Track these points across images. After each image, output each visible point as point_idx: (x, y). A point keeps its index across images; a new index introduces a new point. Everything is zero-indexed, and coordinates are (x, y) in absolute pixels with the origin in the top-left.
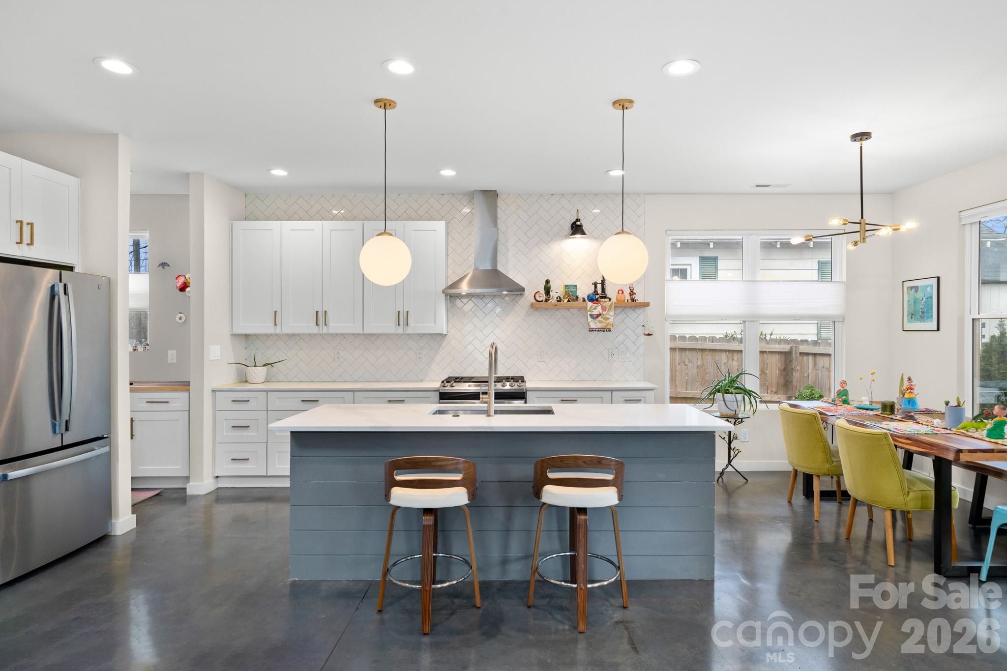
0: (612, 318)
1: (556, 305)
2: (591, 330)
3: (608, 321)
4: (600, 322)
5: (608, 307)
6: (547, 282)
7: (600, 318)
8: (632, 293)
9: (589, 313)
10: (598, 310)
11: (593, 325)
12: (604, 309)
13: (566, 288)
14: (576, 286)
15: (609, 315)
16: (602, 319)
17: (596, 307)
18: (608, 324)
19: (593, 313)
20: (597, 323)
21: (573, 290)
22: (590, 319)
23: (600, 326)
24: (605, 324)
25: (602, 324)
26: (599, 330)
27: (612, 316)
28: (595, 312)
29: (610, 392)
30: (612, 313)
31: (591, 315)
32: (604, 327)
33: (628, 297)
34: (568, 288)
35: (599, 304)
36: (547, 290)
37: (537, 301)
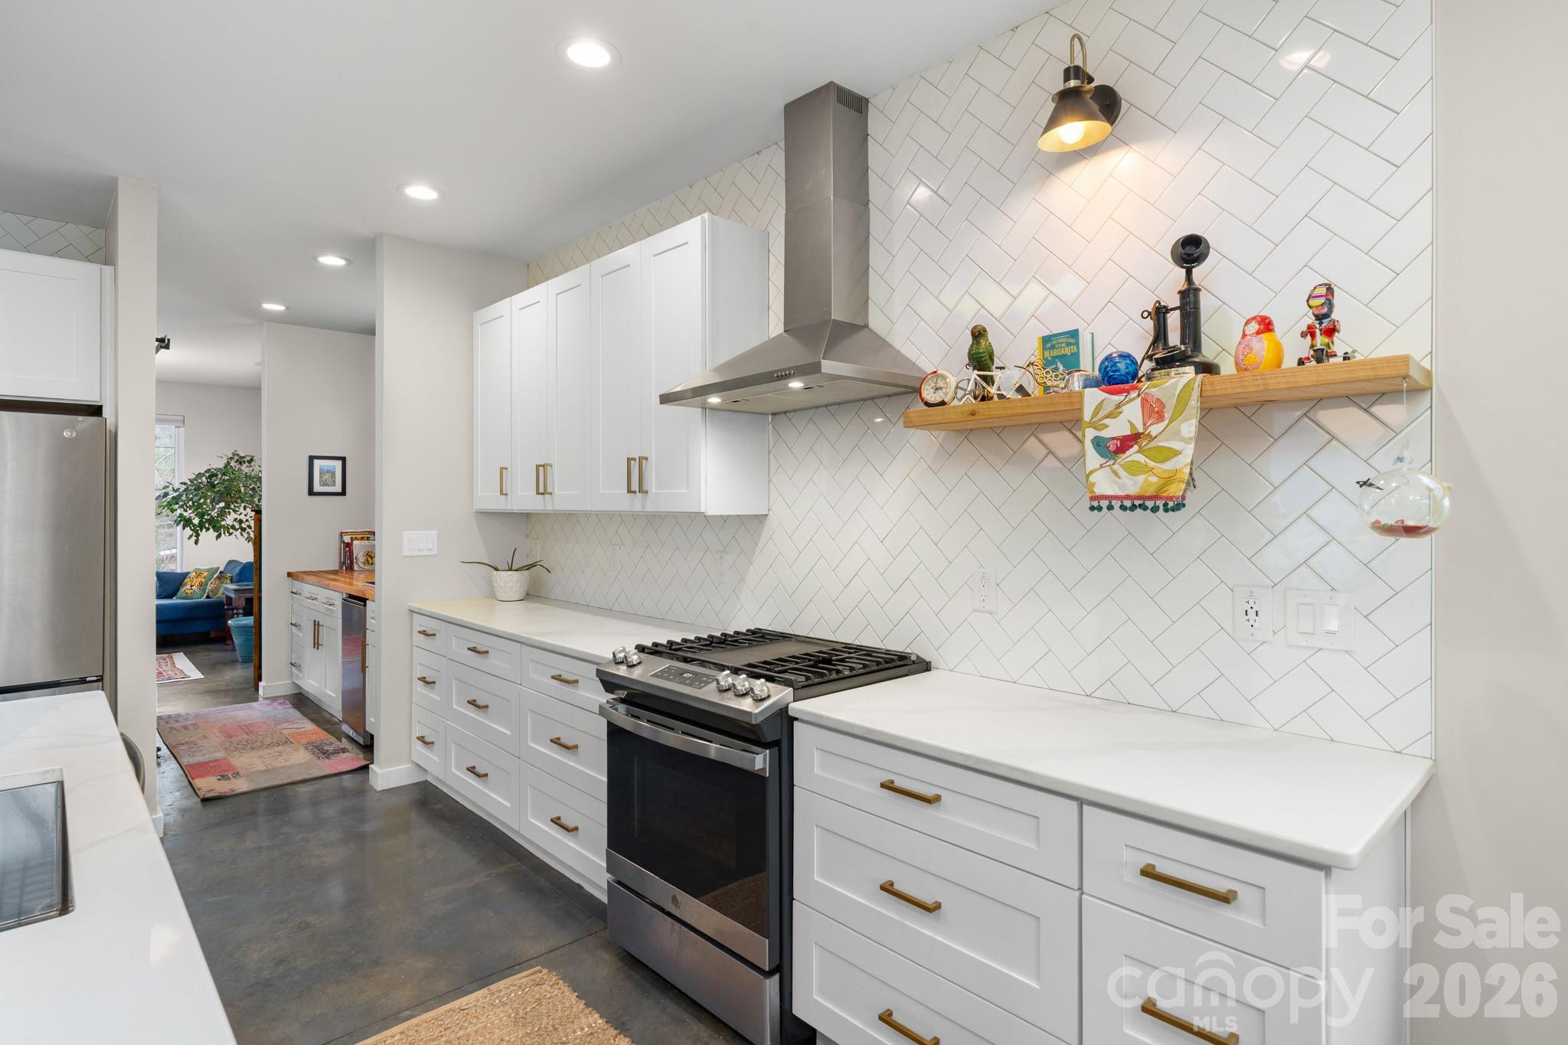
0: (1189, 451)
1: (973, 414)
2: (1098, 504)
3: (1169, 466)
4: (1133, 469)
5: (1170, 406)
6: (978, 334)
7: (1133, 454)
8: (1324, 324)
9: (1090, 434)
10: (1130, 415)
11: (1105, 484)
12: (1154, 411)
13: (1044, 349)
14: (1074, 334)
15: (1177, 435)
16: (1140, 458)
17: (1118, 406)
18: (1169, 480)
19: (1106, 434)
20: (1122, 473)
21: (1067, 351)
22: (1093, 459)
23: (1132, 485)
24: (1153, 479)
25: (1141, 478)
26: (1136, 503)
27: (1187, 441)
28: (1117, 428)
29: (1075, 805)
30: (1189, 427)
31: (1098, 443)
32: (1150, 492)
33: (1295, 347)
34: (1053, 347)
35: (1134, 394)
36: (981, 360)
37: (927, 404)
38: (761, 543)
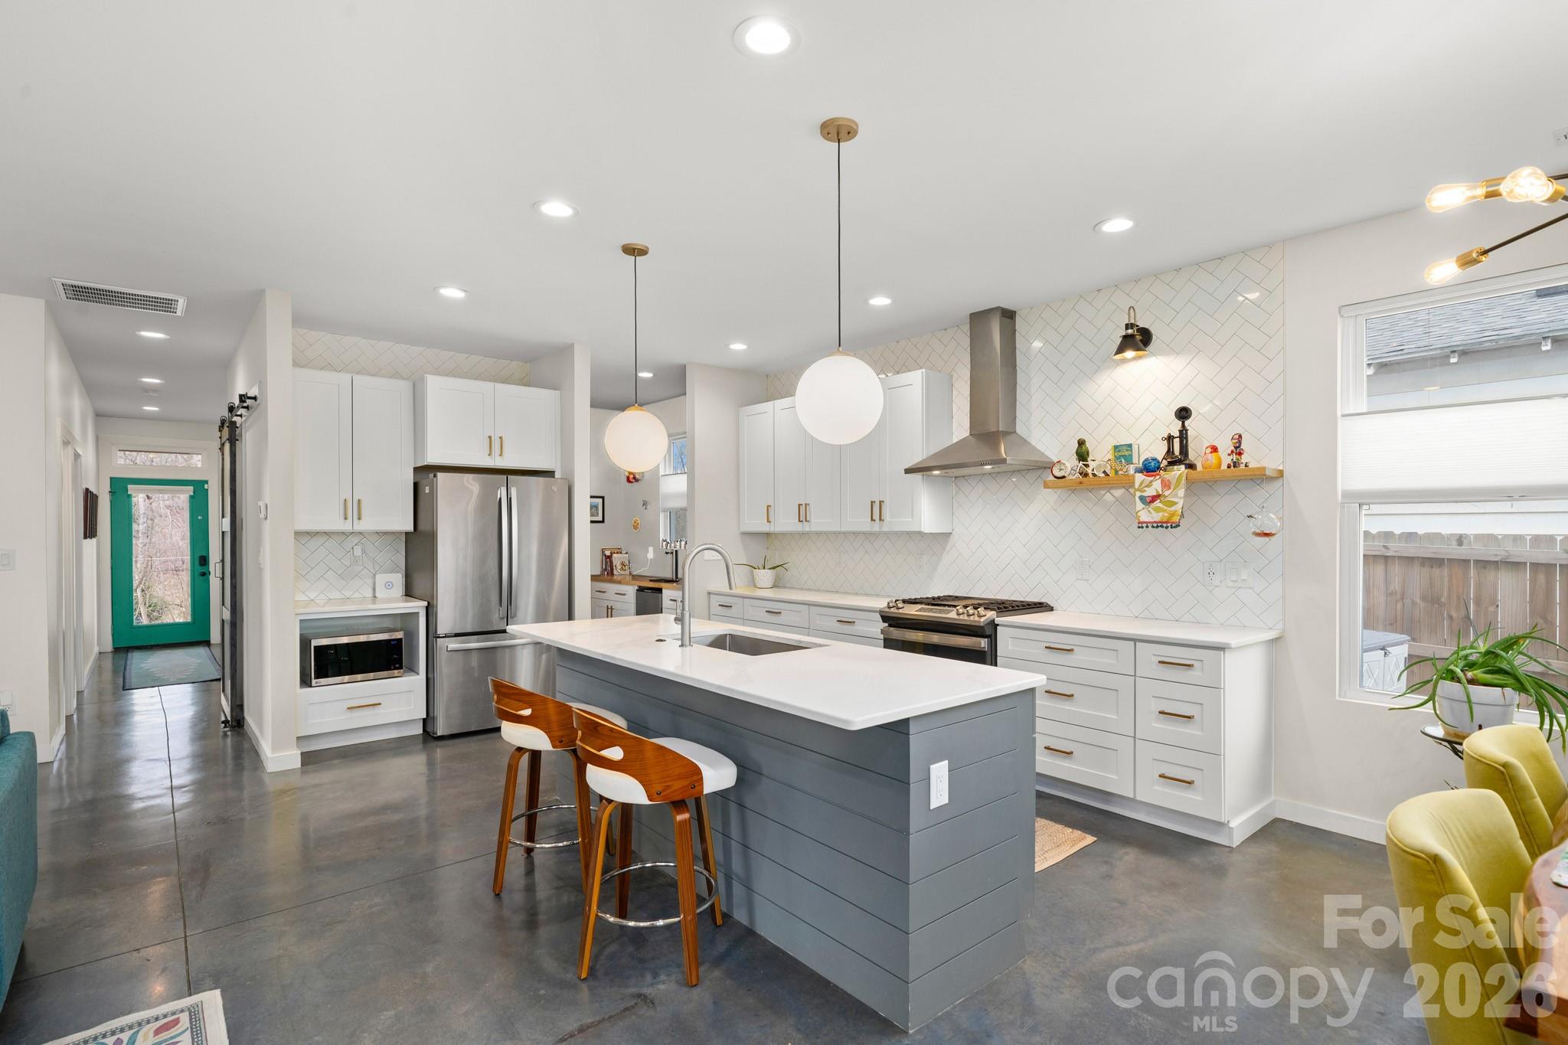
0: (1181, 502)
1: (1081, 483)
2: (1141, 525)
3: (1173, 509)
4: (1157, 510)
5: (1174, 482)
6: (1081, 443)
7: (1157, 504)
8: (1238, 450)
9: (1138, 494)
10: (1156, 487)
11: (1145, 516)
12: (1166, 485)
13: (1115, 451)
14: (1130, 446)
15: (1176, 496)
16: (1161, 505)
17: (1151, 482)
18: (1173, 515)
19: (1145, 494)
20: (1152, 511)
21: (1127, 453)
22: (1139, 505)
23: (1157, 517)
24: (1166, 514)
25: (1161, 514)
26: (1159, 525)
27: (1181, 498)
28: (1150, 492)
29: (1133, 643)
30: (1181, 492)
31: (1142, 498)
32: (1165, 520)
33: (1227, 460)
34: (1119, 451)
35: (1158, 477)
36: (1082, 455)
37: (1055, 477)
38: (948, 548)
